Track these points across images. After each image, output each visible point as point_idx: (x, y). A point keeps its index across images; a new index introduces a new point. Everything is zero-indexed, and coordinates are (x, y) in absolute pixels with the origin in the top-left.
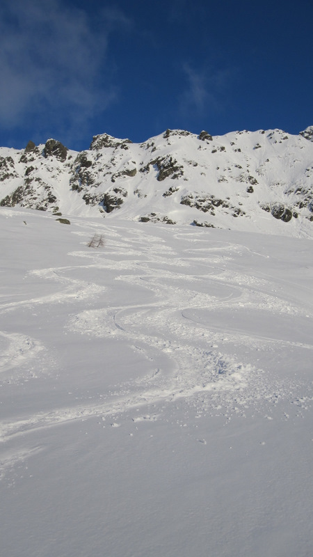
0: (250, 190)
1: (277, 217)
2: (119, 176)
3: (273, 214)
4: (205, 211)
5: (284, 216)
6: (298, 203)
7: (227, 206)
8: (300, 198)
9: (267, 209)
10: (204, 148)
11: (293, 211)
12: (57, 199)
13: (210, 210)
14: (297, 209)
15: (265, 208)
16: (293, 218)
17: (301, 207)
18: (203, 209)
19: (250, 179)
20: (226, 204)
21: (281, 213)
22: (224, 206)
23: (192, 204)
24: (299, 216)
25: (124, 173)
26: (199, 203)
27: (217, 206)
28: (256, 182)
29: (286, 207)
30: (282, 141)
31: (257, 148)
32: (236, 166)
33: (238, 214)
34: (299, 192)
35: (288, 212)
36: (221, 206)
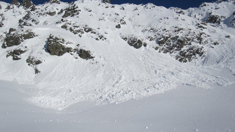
0: (118, 27)
1: (131, 44)
2: (44, 14)
3: (128, 42)
4: (75, 33)
5: (136, 44)
6: (149, 37)
7: (95, 33)
8: (152, 35)
9: (125, 39)
10: (102, 5)
11: (143, 42)
12: (4, 25)
13: (80, 33)
14: (147, 41)
15: (124, 38)
16: (143, 46)
17: (151, 40)
18: (74, 32)
19: (121, 21)
20: (94, 31)
21: (134, 42)
22: (92, 32)
23: (68, 28)
24: (147, 46)
25: (47, 13)
26: (73, 28)
27: (87, 32)
28: (125, 23)
29: (139, 39)
30: (151, 8)
31: (135, 10)
32: (116, 14)
33: (100, 38)
34: (152, 31)
35: (139, 42)
36: (90, 32)
